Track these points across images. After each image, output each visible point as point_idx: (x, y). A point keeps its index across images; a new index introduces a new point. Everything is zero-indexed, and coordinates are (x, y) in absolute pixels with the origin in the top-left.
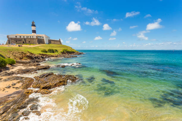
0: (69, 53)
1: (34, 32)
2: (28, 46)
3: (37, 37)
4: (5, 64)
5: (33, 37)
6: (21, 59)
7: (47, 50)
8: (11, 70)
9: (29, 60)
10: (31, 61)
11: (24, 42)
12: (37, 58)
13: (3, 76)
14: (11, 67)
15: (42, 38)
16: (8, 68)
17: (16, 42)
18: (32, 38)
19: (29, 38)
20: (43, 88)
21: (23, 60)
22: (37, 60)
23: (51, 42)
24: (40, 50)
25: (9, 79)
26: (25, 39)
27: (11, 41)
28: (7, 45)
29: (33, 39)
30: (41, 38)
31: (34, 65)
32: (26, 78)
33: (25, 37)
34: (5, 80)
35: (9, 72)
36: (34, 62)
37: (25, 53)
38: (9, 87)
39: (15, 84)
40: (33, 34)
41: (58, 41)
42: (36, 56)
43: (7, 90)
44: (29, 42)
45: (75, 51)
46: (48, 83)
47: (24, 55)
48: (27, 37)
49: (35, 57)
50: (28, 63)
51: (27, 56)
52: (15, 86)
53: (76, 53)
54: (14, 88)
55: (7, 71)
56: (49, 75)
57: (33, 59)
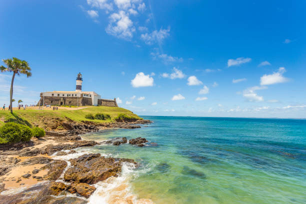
0: (127, 120)
1: (79, 87)
2: (68, 108)
3: (82, 95)
4: (30, 136)
5: (76, 95)
6: (54, 128)
7: (94, 115)
8: (36, 147)
9: (65, 131)
10: (69, 132)
11: (62, 103)
12: (78, 127)
13: (23, 155)
14: (37, 142)
15: (89, 97)
16: (33, 142)
17: (52, 102)
18: (74, 96)
19: (71, 96)
20: (81, 181)
21: (57, 131)
22: (77, 130)
23: (101, 103)
24: (84, 116)
25: (30, 161)
26: (64, 99)
27: (45, 100)
28: (38, 107)
29: (76, 98)
31: (72, 140)
32: (57, 162)
33: (66, 96)
34: (25, 164)
35: (34, 149)
36: (73, 133)
37: (61, 119)
38: (28, 176)
39: (37, 172)
40: (77, 91)
41: (112, 101)
42: (77, 124)
43: (24, 180)
44: (70, 102)
45: (137, 118)
46: (89, 172)
47: (59, 124)
48: (68, 95)
49: (75, 127)
50: (63, 135)
51: (64, 124)
52: (37, 175)
53: (138, 121)
54: (34, 177)
55: (30, 148)
56: (94, 157)
57: (72, 128)
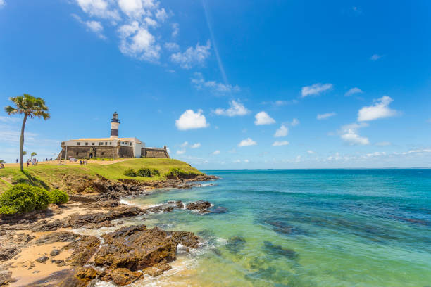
0: (183, 176)
1: (115, 133)
2: (99, 162)
3: (119, 143)
4: (47, 202)
5: (111, 143)
6: (80, 190)
7: (136, 171)
8: (56, 217)
9: (96, 194)
10: (102, 196)
11: (91, 155)
12: (114, 188)
13: (37, 230)
14: (58, 211)
15: (129, 146)
16: (51, 211)
17: (77, 154)
18: (108, 145)
19: (104, 145)
20: (120, 265)
21: (84, 195)
22: (113, 193)
23: (146, 153)
24: (123, 172)
25: (47, 238)
26: (95, 149)
27: (69, 152)
28: (59, 162)
29: (111, 147)
30: (126, 145)
31: (105, 206)
32: (84, 238)
33: (96, 145)
34: (40, 242)
35: (52, 221)
36: (107, 197)
37: (91, 177)
38: (44, 260)
39: (57, 253)
40: (112, 138)
41: (161, 151)
42: (112, 184)
43: (38, 266)
44: (103, 153)
45: (196, 173)
46: (130, 252)
47: (87, 184)
48: (99, 144)
49: (110, 188)
50: (93, 201)
51: (94, 184)
52: (57, 258)
53: (198, 177)
54: (53, 261)
55: (47, 219)
56: (137, 230)
57: (105, 189)
